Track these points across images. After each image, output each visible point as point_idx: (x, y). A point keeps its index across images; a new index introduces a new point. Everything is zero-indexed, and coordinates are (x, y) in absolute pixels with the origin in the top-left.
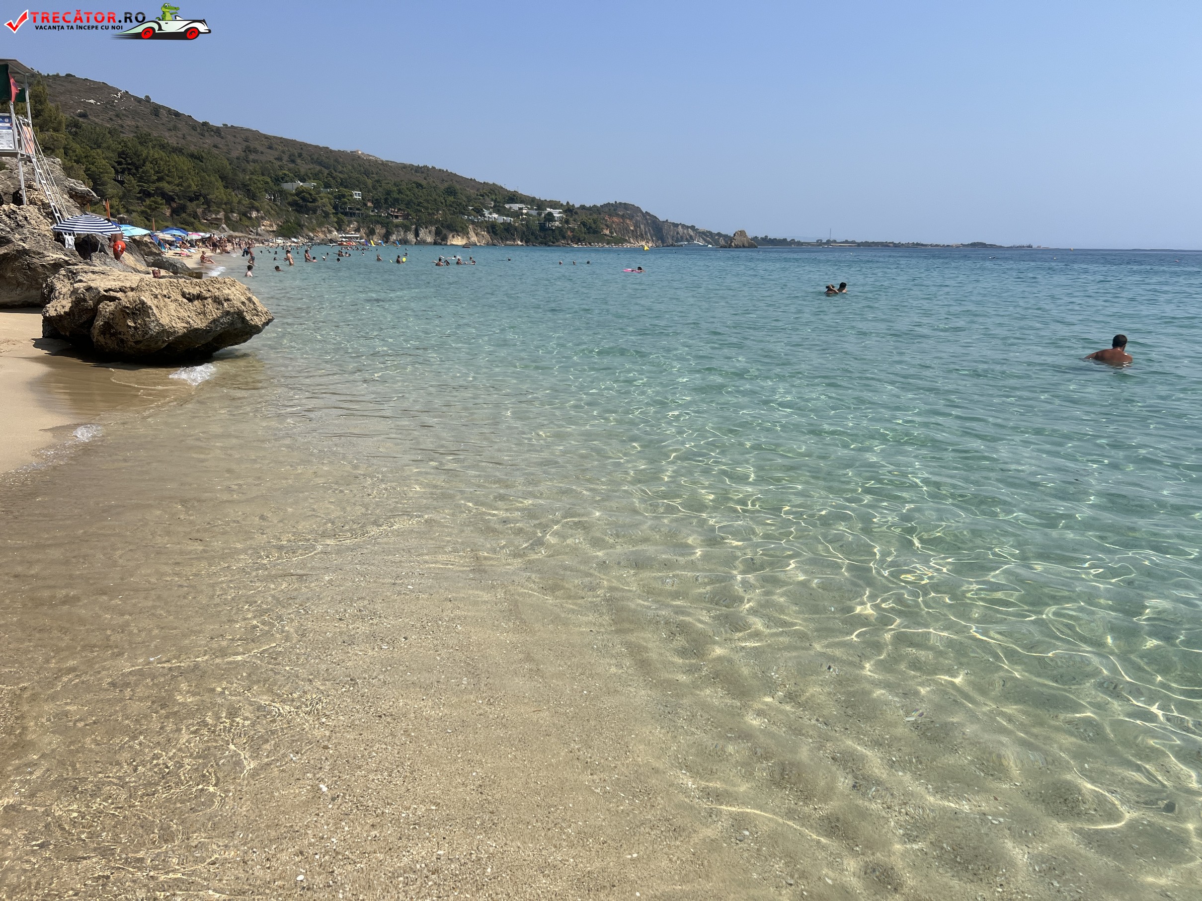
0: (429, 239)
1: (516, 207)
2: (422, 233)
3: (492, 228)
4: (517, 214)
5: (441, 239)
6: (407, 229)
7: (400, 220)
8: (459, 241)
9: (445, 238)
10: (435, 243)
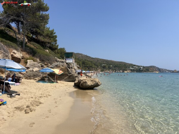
1: (135, 67)
2: (121, 71)
3: (131, 70)
4: (135, 68)
7: (117, 69)
8: (126, 72)
9: (124, 72)
10: (122, 72)
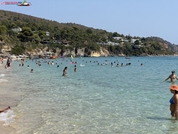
0: (82, 54)
1: (118, 38)
2: (79, 51)
3: (110, 49)
4: (120, 41)
5: (87, 54)
6: (71, 49)
7: (68, 45)
8: (96, 55)
10: (85, 56)
